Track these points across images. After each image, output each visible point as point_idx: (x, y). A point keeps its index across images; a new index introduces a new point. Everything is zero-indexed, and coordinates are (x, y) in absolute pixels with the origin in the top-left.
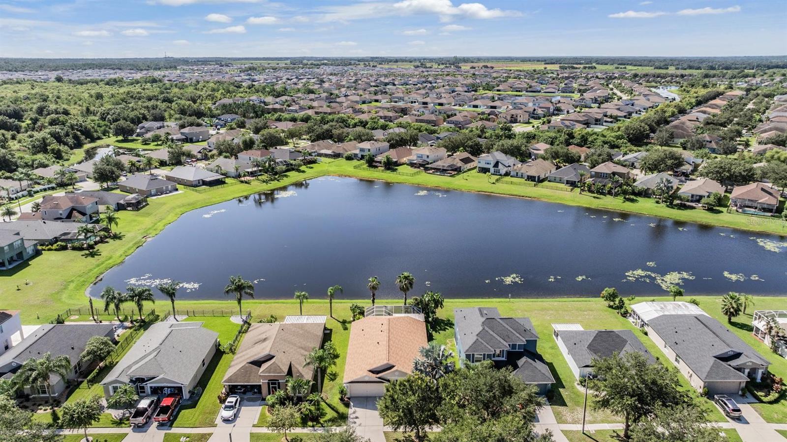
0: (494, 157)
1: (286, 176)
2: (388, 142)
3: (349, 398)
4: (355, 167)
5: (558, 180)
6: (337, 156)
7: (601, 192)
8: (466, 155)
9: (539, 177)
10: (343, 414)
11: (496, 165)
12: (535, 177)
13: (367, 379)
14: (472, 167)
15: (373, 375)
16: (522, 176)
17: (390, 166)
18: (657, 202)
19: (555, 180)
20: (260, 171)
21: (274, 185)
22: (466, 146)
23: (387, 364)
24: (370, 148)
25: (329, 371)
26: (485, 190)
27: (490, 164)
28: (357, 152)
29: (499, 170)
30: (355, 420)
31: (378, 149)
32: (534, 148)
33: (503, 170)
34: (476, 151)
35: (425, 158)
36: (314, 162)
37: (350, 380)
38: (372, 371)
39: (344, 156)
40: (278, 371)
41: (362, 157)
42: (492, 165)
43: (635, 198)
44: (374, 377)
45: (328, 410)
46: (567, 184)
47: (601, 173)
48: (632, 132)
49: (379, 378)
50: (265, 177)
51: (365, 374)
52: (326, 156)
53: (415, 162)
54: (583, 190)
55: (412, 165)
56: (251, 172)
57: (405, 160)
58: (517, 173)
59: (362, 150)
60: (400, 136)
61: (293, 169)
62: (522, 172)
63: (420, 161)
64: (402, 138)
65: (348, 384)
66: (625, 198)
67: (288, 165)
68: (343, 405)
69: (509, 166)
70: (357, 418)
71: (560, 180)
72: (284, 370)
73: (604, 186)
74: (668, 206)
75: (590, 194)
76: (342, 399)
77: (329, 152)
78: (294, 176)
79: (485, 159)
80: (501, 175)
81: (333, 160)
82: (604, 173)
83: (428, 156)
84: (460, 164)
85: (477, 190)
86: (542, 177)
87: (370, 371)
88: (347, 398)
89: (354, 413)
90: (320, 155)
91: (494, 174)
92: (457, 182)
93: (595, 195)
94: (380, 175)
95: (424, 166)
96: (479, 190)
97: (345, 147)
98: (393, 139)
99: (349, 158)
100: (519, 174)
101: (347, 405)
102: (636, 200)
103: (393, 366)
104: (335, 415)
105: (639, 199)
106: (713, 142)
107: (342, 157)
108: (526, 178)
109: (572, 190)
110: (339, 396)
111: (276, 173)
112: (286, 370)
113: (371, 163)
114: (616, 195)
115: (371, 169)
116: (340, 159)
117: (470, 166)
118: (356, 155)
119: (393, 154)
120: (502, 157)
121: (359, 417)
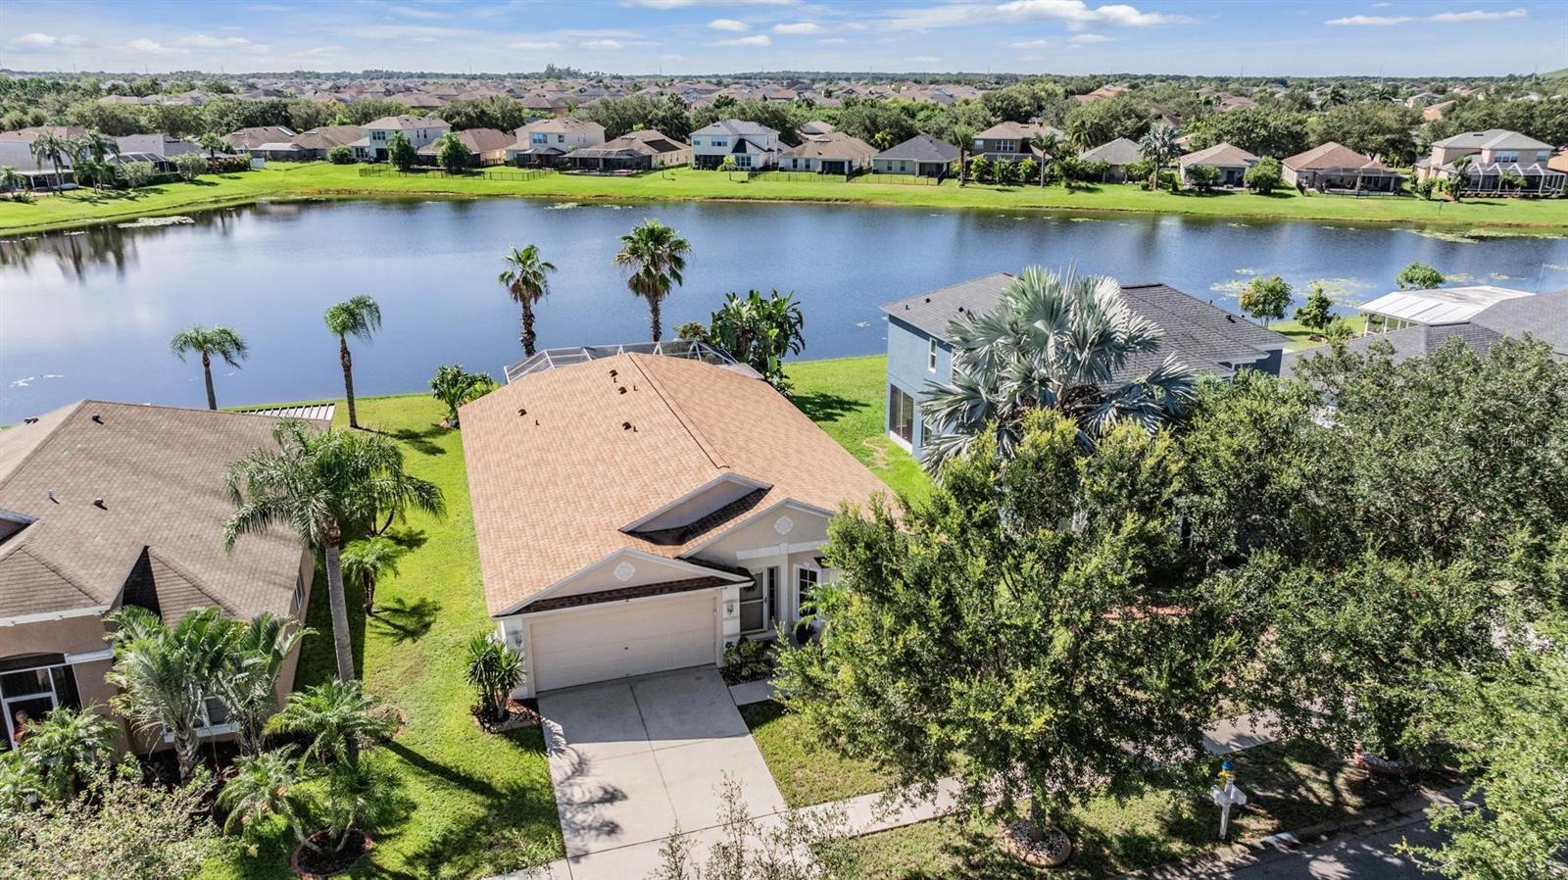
0: (731, 128)
1: (160, 192)
2: (446, 120)
3: (530, 703)
4: (363, 172)
5: (896, 166)
6: (308, 155)
7: (1010, 179)
8: (655, 135)
9: (850, 162)
10: (518, 793)
11: (740, 146)
12: (843, 163)
13: (625, 576)
14: (675, 163)
15: (659, 549)
16: (808, 166)
17: (460, 162)
18: (1145, 188)
19: (890, 168)
20: (69, 178)
21: (114, 208)
22: (651, 122)
23: (725, 483)
24: (399, 127)
26: (728, 195)
27: (725, 144)
28: (365, 142)
29: (749, 159)
30: (609, 812)
31: (422, 134)
33: (758, 160)
34: (678, 129)
35: (553, 142)
36: (244, 167)
37: (527, 595)
38: (650, 533)
39: (329, 156)
40: (47, 596)
41: (382, 155)
42: (731, 145)
43: (1090, 185)
44: (666, 562)
45: (415, 788)
46: (921, 174)
47: (999, 141)
48: (999, 104)
49: (692, 560)
50: (88, 192)
51: (610, 551)
52: (275, 156)
53: (529, 152)
54: (966, 181)
55: (521, 161)
56: (36, 178)
57: (500, 154)
58: (795, 161)
59: (378, 136)
60: (476, 107)
61: (179, 179)
62: (806, 156)
63: (543, 150)
64: (483, 112)
65: (518, 622)
66: (1068, 186)
67: (161, 165)
68: (504, 745)
69: (770, 150)
70: (611, 796)
71: (903, 169)
72: (91, 583)
73: (1016, 164)
74: (1172, 193)
75: (984, 186)
76: (490, 714)
77: (286, 147)
78: (178, 194)
79: (704, 140)
80: (753, 169)
81: (297, 164)
82: (1005, 141)
83: (561, 138)
84: (647, 151)
85: (707, 194)
86: (856, 165)
87: (632, 533)
88: (519, 702)
89: (580, 768)
90: (257, 154)
91: (737, 170)
92: (651, 185)
93: (999, 187)
94: (434, 182)
95: (552, 161)
96: (713, 194)
97: (328, 136)
98: (458, 114)
99: (342, 159)
100: (801, 163)
101: (532, 740)
102: (1097, 189)
103: (760, 493)
104: (471, 806)
105: (1099, 186)
106: (1164, 117)
107: (323, 159)
108: (820, 169)
109: (939, 182)
110: (471, 695)
111: (123, 185)
112: (109, 585)
113: (408, 159)
114: (1051, 180)
115: (409, 174)
116: (317, 162)
117: (668, 157)
118: (360, 151)
119: (468, 140)
120: (751, 130)
121: (625, 790)
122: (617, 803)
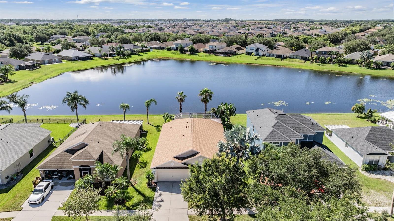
0: (255, 45)
1: (131, 57)
2: (192, 41)
3: (156, 183)
4: (173, 53)
5: (295, 57)
6: (162, 48)
7: (323, 62)
8: (238, 46)
9: (283, 55)
10: (149, 198)
11: (257, 50)
12: (281, 55)
13: (172, 165)
14: (242, 53)
15: (178, 161)
16: (273, 56)
17: (193, 52)
18: (360, 67)
19: (294, 57)
20: (115, 54)
21: (123, 61)
22: (238, 42)
23: (192, 151)
24: (181, 43)
25: (140, 160)
26: (251, 63)
27: (253, 49)
28: (174, 46)
29: (259, 53)
30: (161, 203)
31: (186, 44)
32: (277, 44)
33: (261, 53)
34: (244, 44)
35: (214, 47)
36: (148, 51)
37: (156, 166)
38: (178, 158)
39: (166, 49)
40: (88, 157)
41: (177, 49)
42: (255, 50)
43: (345, 65)
44: (179, 163)
45: (135, 194)
46: (301, 59)
47: (323, 52)
48: (332, 37)
49: (184, 164)
50: (118, 57)
51: (170, 160)
52: (156, 48)
53: (208, 50)
54: (312, 62)
55: (206, 52)
56: (109, 54)
57: (202, 50)
58: (270, 54)
59: (177, 45)
60: (199, 38)
61: (135, 54)
62: (273, 53)
63: (211, 49)
64: (200, 39)
65: (155, 170)
66: (339, 65)
67: (132, 51)
68: (150, 189)
69: (265, 51)
70: (162, 201)
71: (297, 57)
72: (94, 156)
73: (326, 58)
74: (368, 68)
75: (317, 64)
76: (149, 184)
77: (158, 46)
78: (135, 58)
79: (249, 48)
80: (260, 56)
81: (159, 50)
82: (324, 52)
83: (216, 47)
84: (235, 50)
85: (246, 62)
86: (285, 56)
87: (175, 157)
88: (155, 183)
89: (160, 195)
90: (152, 48)
91: (256, 56)
92: (234, 59)
93: (320, 64)
94: (187, 56)
95: (213, 52)
96: (248, 63)
97: (167, 44)
98: (195, 39)
99: (169, 49)
100: (271, 55)
101: (154, 189)
102: (347, 66)
103: (198, 153)
104: (141, 198)
105: (348, 65)
106: (381, 42)
107: (165, 49)
108: (276, 57)
109: (305, 62)
110: (147, 181)
111: (124, 55)
112: (96, 156)
113: (182, 51)
114: (334, 63)
115: (182, 54)
116: (164, 50)
117: (240, 52)
118: (173, 48)
119: (195, 47)
120: (260, 46)
121: (164, 200)
122: (162, 202)
